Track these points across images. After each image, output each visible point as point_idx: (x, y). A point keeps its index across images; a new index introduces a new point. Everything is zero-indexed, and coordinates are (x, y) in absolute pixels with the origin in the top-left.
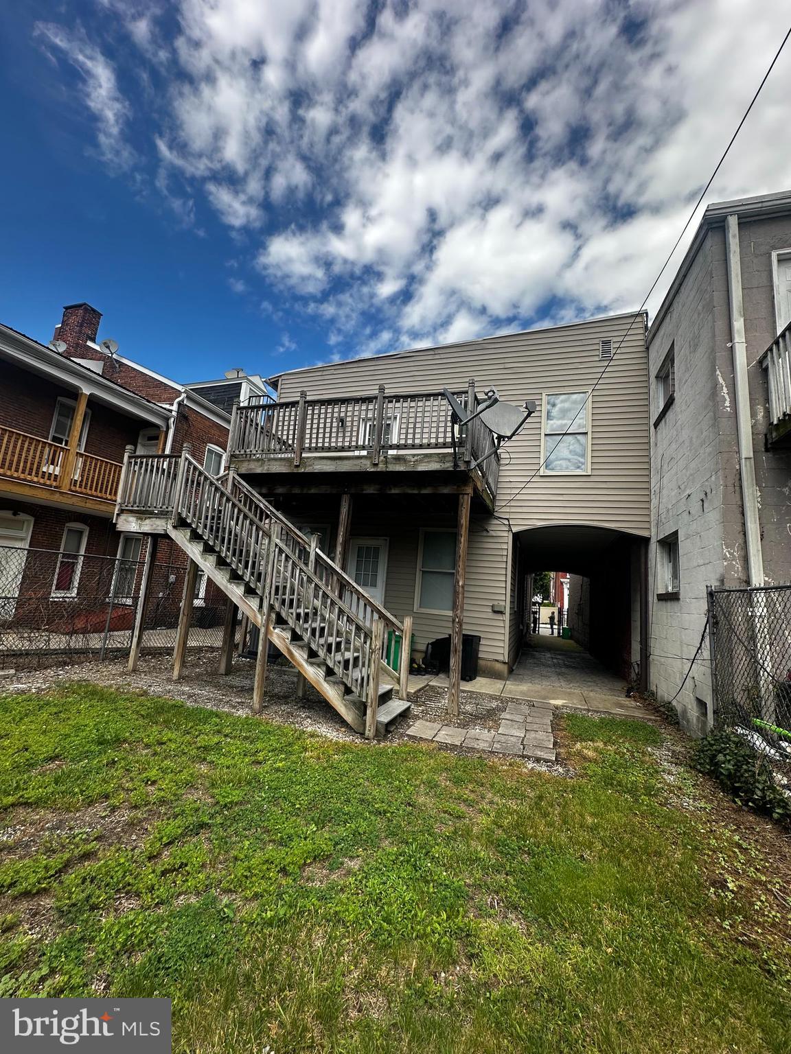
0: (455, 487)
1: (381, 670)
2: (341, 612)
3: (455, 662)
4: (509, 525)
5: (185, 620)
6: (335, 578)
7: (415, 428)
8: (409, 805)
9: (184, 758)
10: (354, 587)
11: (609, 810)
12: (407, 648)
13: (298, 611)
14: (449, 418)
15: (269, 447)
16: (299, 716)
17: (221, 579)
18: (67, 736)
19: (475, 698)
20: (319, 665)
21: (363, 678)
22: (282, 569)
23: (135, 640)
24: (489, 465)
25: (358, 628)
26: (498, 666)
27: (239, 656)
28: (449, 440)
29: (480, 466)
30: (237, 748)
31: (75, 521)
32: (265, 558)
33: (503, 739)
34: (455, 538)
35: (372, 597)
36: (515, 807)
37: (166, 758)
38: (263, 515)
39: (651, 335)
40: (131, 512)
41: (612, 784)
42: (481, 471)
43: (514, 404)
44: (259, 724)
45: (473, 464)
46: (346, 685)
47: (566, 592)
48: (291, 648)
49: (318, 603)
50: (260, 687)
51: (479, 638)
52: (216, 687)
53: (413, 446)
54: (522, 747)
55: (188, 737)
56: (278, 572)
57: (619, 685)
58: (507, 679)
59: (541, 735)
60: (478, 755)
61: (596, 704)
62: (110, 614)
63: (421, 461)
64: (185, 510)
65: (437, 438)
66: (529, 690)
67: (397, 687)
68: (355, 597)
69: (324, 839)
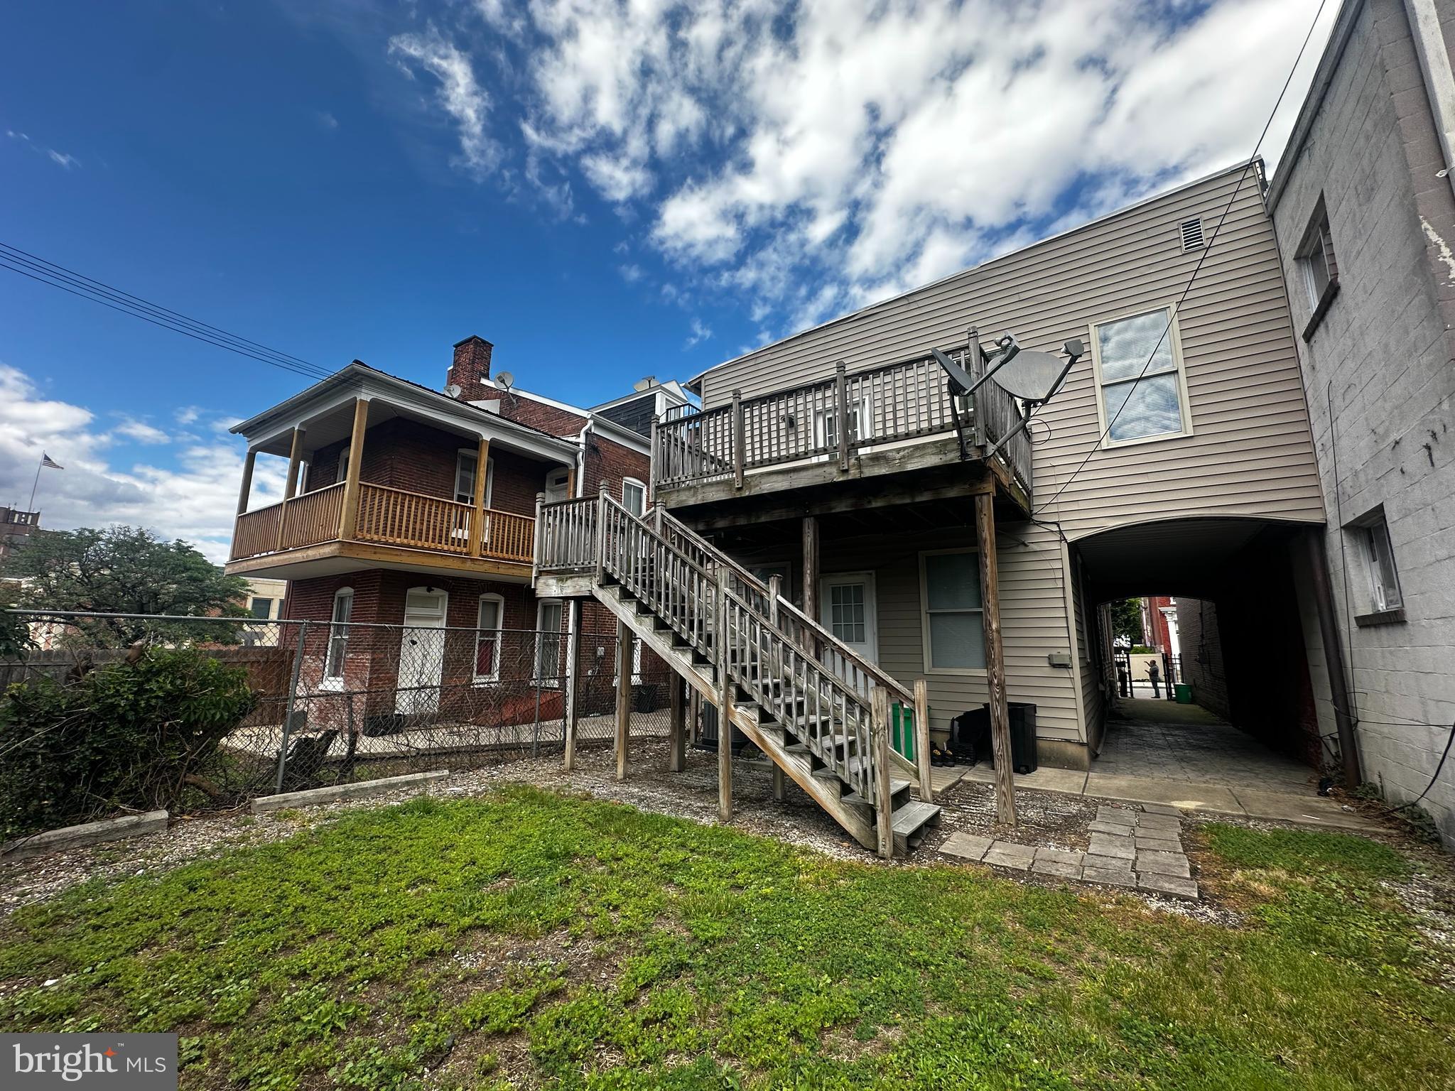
0: (967, 486)
1: (889, 760)
2: (823, 679)
3: (1000, 743)
4: (1061, 532)
5: (623, 703)
6: (807, 633)
7: (895, 411)
8: (962, 956)
9: (646, 878)
10: (835, 644)
11: (1317, 983)
12: (923, 726)
13: (765, 681)
14: (945, 389)
15: (701, 469)
16: (782, 825)
17: (662, 646)
18: (513, 848)
19: (1041, 800)
20: (801, 754)
21: (865, 771)
22: (737, 628)
23: (569, 731)
24: (1015, 448)
25: (850, 700)
26: (1072, 750)
27: (692, 746)
28: (948, 420)
29: (1002, 451)
30: (709, 867)
31: (489, 591)
32: (713, 615)
33: (1098, 861)
34: (976, 561)
35: (863, 656)
36: (1138, 969)
37: (625, 877)
38: (703, 559)
39: (1275, 195)
40: (549, 573)
41: (1316, 942)
42: (1004, 455)
43: (1044, 350)
44: (731, 836)
45: (991, 448)
46: (842, 782)
47: (1173, 629)
48: (761, 732)
49: (790, 671)
50: (727, 786)
51: (1034, 707)
52: (669, 787)
53: (896, 437)
54: (1134, 875)
55: (647, 851)
56: (733, 632)
57: (1301, 776)
58: (1088, 770)
59: (1164, 857)
60: (1060, 886)
61: (1257, 809)
62: (538, 700)
63: (910, 456)
64: (610, 563)
65: (930, 420)
66: (1129, 787)
67: (915, 784)
68: (838, 658)
69: (843, 994)
